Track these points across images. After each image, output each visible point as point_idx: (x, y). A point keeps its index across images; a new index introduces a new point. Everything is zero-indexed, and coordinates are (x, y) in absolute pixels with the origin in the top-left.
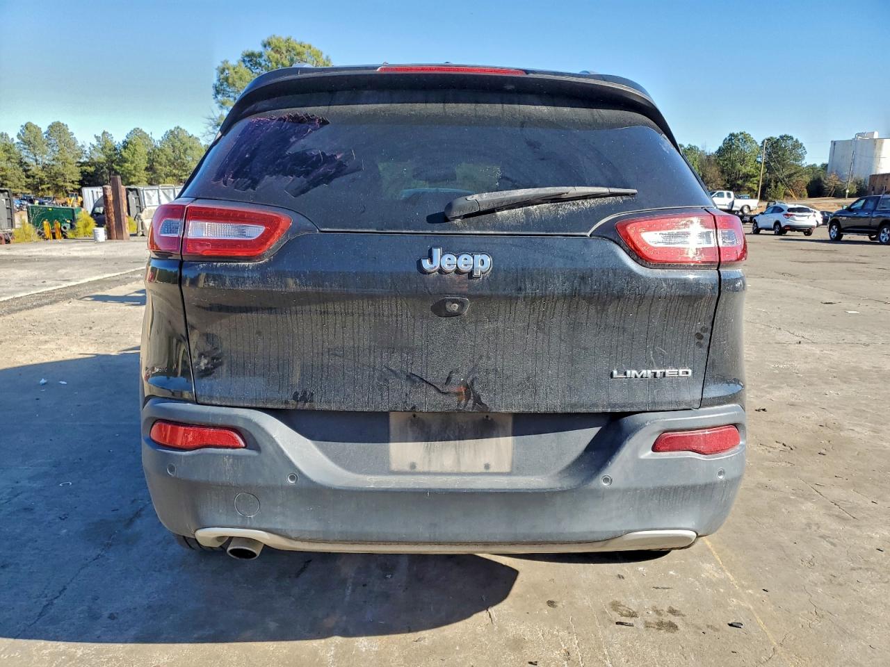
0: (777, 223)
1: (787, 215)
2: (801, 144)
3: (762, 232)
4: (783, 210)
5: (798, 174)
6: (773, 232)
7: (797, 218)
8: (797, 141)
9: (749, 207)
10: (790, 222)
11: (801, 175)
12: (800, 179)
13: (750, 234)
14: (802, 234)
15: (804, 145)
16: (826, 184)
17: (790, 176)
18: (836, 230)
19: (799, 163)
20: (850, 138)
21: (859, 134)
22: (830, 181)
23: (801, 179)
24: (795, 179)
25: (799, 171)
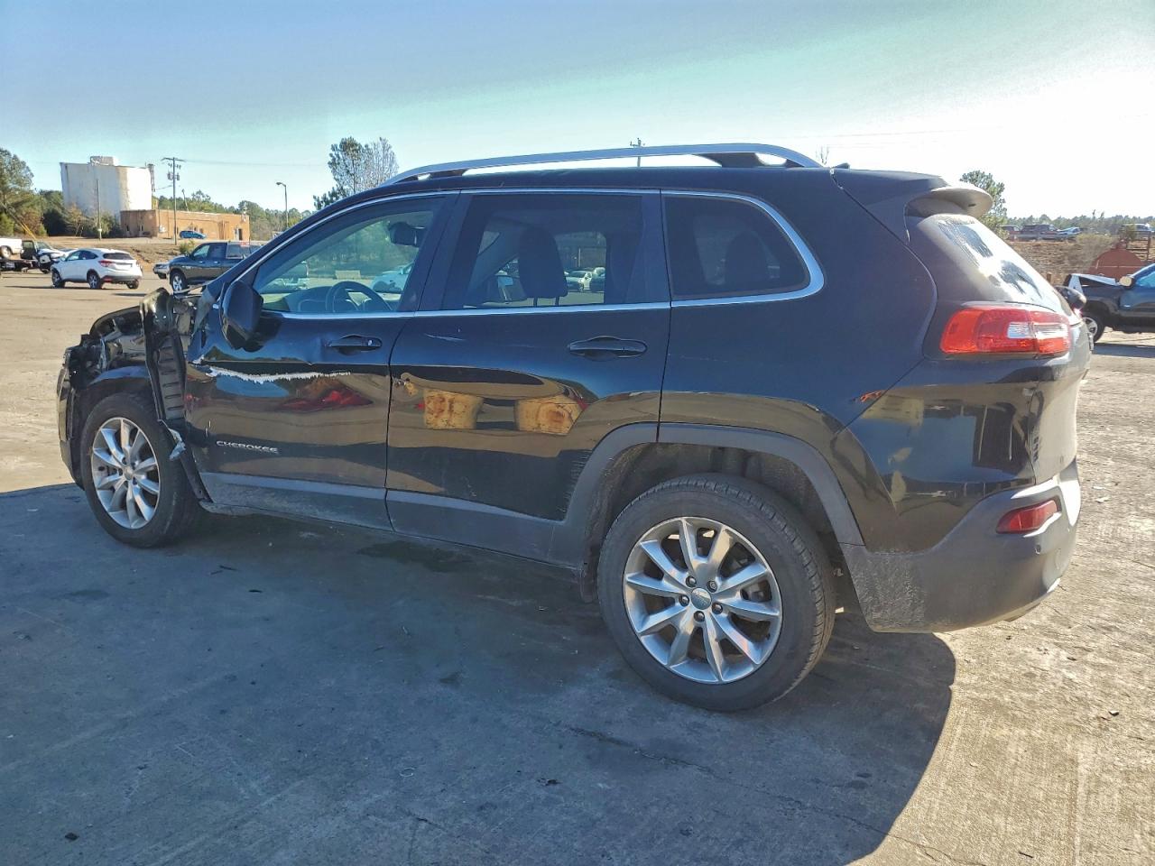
0: (92, 273)
1: (103, 262)
2: (24, 163)
3: (67, 284)
4: (96, 256)
5: (28, 204)
6: (87, 285)
7: (117, 266)
8: (15, 158)
9: (9, 249)
10: (109, 271)
11: (32, 205)
12: (30, 210)
13: (51, 288)
14: (125, 286)
15: (27, 165)
16: (67, 219)
17: (16, 205)
18: (181, 282)
19: (26, 189)
20: (86, 161)
21: (95, 158)
22: (73, 215)
23: (33, 211)
24: (24, 209)
25: (27, 199)
